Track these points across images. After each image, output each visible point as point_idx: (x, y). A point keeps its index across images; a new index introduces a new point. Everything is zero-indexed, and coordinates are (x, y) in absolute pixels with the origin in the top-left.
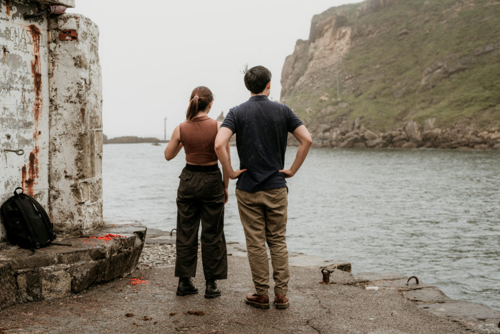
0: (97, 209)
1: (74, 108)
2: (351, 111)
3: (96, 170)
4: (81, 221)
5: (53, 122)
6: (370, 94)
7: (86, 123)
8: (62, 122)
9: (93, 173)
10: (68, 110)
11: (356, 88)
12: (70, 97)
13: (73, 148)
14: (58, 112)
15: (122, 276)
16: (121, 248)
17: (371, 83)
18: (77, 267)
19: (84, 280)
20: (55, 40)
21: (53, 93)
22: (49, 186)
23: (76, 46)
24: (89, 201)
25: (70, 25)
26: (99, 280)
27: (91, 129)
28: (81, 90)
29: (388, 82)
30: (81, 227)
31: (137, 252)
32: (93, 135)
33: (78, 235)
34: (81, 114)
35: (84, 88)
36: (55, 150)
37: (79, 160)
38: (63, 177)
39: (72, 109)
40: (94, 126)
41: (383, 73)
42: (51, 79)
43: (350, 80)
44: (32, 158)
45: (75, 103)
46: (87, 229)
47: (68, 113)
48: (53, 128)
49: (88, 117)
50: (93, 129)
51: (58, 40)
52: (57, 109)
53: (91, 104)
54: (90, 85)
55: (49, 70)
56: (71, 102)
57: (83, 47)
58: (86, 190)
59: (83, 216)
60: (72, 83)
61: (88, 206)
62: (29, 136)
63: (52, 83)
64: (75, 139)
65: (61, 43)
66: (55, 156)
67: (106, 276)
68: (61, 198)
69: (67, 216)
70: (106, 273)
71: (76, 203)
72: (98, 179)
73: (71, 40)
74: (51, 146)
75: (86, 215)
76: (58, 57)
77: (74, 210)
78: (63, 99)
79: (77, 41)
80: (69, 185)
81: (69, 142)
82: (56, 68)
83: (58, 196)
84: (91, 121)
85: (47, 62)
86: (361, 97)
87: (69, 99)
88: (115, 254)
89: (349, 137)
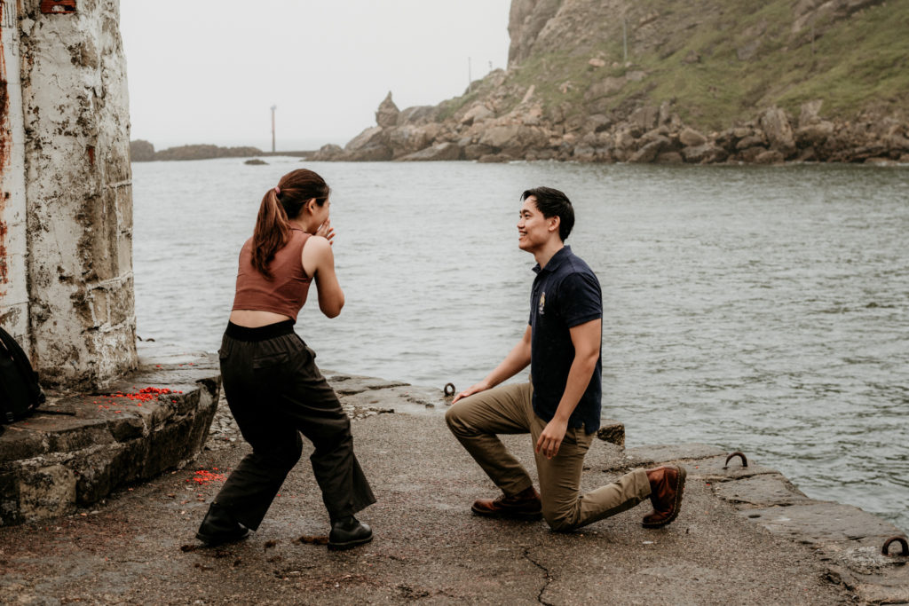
0: (123, 338)
1: (74, 144)
2: (652, 87)
3: (120, 263)
4: (92, 363)
5: (33, 173)
6: (691, 53)
7: (98, 173)
8: (50, 173)
9: (114, 269)
10: (63, 148)
11: (661, 42)
12: (66, 123)
13: (74, 223)
14: (43, 153)
15: (176, 466)
16: (172, 415)
17: (691, 31)
18: (86, 457)
19: (100, 482)
20: (33, 12)
21: (32, 117)
22: (29, 298)
23: (74, 23)
24: (109, 324)
26: (130, 478)
27: (107, 183)
28: (85, 110)
29: (725, 28)
30: (94, 374)
31: (205, 419)
32: (112, 196)
33: (88, 390)
34: (86, 157)
35: (92, 107)
36: (39, 228)
37: (86, 245)
38: (56, 279)
39: (70, 148)
40: (113, 177)
41: (716, 10)
42: (25, 90)
43: (649, 25)
45: (76, 135)
46: (106, 378)
47: (62, 154)
48: (33, 184)
49: (102, 161)
50: (112, 185)
51: (38, 14)
52: (41, 148)
53: (107, 135)
54: (103, 97)
55: (22, 71)
56: (68, 134)
57: (87, 26)
58: (101, 302)
59: (96, 354)
60: (68, 96)
61: (105, 333)
63: (28, 98)
64: (76, 206)
65: (43, 19)
66: (39, 238)
67: (144, 470)
68: (54, 320)
69: (66, 354)
70: (144, 464)
71: (83, 328)
72: (124, 280)
73: (64, 14)
74: (30, 220)
75: (103, 351)
76: (39, 46)
77: (79, 342)
78: (52, 128)
79: (76, 14)
80: (68, 294)
81: (65, 211)
82: (35, 67)
83: (48, 317)
84: (108, 170)
85: (17, 57)
86: (672, 58)
87: (64, 128)
88: (161, 427)
89: (648, 141)
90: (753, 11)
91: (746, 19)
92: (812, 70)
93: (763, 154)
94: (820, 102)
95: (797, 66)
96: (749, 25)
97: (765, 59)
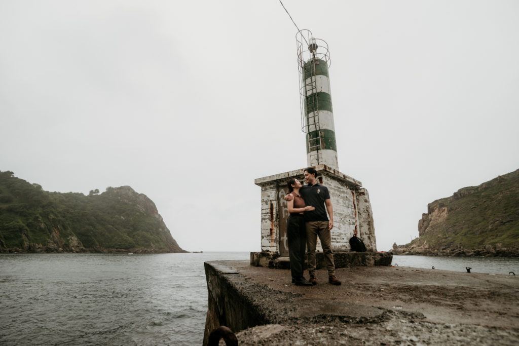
1: (366, 214)
2: (454, 241)
5: (360, 218)
6: (463, 233)
7: (370, 218)
8: (362, 218)
11: (455, 231)
12: (364, 211)
13: (367, 225)
14: (361, 215)
17: (462, 229)
21: (359, 210)
22: (361, 236)
25: (362, 191)
28: (367, 209)
29: (471, 228)
37: (369, 229)
38: (365, 234)
40: (372, 219)
41: (467, 224)
43: (451, 228)
44: (356, 227)
47: (364, 215)
48: (360, 220)
49: (370, 216)
51: (359, 195)
55: (357, 204)
57: (366, 196)
58: (372, 238)
60: (364, 207)
62: (354, 221)
63: (359, 207)
64: (367, 223)
66: (362, 228)
73: (363, 195)
74: (360, 225)
76: (360, 200)
78: (362, 211)
82: (359, 203)
85: (357, 201)
86: (458, 235)
89: (456, 252)
90: (477, 224)
91: (475, 226)
92: (497, 236)
93: (487, 255)
94: (501, 244)
95: (492, 236)
96: (477, 227)
97: (483, 234)
